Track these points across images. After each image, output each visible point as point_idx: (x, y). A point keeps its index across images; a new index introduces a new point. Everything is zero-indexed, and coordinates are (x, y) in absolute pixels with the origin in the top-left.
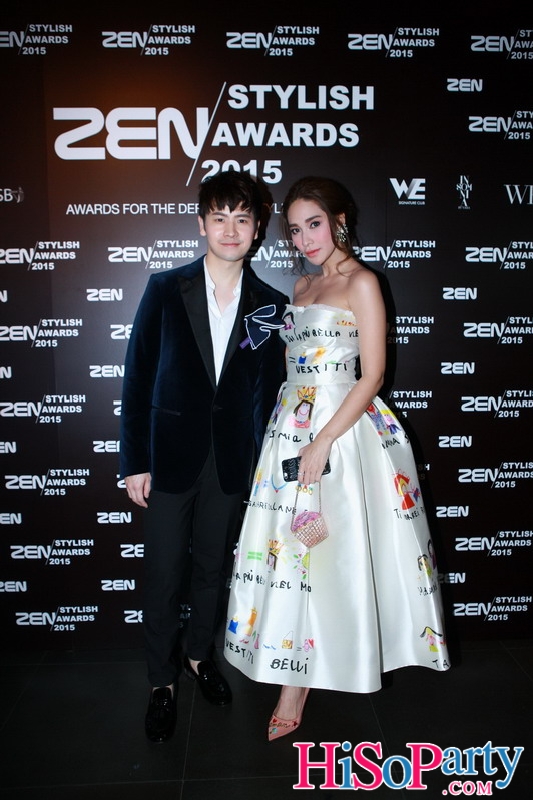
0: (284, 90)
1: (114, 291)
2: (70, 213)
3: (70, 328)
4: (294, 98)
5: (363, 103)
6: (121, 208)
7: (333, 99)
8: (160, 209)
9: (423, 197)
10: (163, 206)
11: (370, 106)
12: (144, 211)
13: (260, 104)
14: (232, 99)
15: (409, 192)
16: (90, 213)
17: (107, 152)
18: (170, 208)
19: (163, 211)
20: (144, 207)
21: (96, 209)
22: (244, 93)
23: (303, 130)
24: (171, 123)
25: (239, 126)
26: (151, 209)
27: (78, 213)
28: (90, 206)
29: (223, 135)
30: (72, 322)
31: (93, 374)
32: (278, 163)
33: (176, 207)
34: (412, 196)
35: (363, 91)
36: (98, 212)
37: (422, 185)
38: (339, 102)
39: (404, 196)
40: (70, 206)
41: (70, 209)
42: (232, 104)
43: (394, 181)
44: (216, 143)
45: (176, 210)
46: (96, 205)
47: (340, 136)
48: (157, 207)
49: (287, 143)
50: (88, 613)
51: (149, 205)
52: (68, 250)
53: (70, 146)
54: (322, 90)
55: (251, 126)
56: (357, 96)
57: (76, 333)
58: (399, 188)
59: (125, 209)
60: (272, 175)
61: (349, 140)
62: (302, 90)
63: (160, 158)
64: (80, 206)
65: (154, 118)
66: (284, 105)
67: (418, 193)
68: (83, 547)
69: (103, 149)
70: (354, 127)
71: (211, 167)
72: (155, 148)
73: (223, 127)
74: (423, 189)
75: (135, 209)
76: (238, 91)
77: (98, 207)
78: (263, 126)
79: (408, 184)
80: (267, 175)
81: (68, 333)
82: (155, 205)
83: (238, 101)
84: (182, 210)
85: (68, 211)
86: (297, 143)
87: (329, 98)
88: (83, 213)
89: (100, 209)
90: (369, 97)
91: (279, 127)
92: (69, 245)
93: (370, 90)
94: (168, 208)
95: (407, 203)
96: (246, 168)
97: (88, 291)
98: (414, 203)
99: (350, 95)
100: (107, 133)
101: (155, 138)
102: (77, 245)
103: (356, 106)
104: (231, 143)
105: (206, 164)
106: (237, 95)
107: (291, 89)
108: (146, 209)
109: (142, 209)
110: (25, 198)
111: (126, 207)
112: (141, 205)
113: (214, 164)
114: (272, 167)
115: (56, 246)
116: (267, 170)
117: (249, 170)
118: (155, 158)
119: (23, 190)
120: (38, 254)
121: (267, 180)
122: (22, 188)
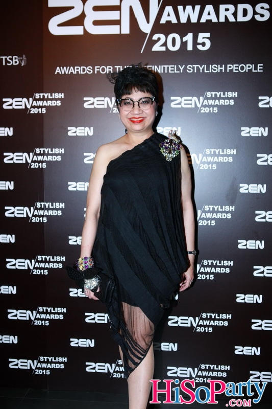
1: (87, 129)
2: (58, 73)
3: (55, 155)
6: (94, 70)
16: (72, 73)
17: (85, 29)
20: (110, 68)
21: (76, 70)
23: (227, 10)
24: (131, 8)
25: (180, 8)
26: (114, 70)
27: (63, 73)
28: (72, 68)
29: (169, 15)
30: (57, 151)
31: (70, 188)
32: (208, 35)
36: (78, 72)
40: (58, 68)
41: (58, 70)
44: (163, 21)
46: (76, 67)
47: (255, 13)
48: (119, 68)
49: (215, 20)
50: (59, 363)
52: (55, 99)
53: (59, 25)
55: (189, 7)
57: (59, 158)
59: (96, 70)
60: (203, 44)
61: (262, 16)
63: (122, 33)
64: (65, 68)
65: (119, 4)
68: (59, 313)
69: (82, 27)
70: (267, 7)
71: (159, 39)
72: (119, 26)
73: (169, 9)
75: (103, 70)
77: (78, 69)
78: (198, 7)
80: (199, 44)
81: (54, 158)
82: (117, 67)
85: (57, 71)
86: (222, 20)
88: (67, 73)
89: (78, 70)
91: (209, 8)
92: (57, 95)
96: (184, 39)
97: (69, 128)
100: (85, 16)
101: (119, 19)
102: (62, 96)
104: (174, 21)
105: (155, 37)
108: (111, 70)
109: (108, 70)
110: (27, 62)
111: (97, 68)
112: (108, 67)
113: (162, 37)
114: (203, 38)
115: (48, 96)
116: (200, 40)
117: (186, 42)
118: (119, 33)
119: (26, 57)
120: (35, 102)
121: (200, 47)
122: (25, 55)
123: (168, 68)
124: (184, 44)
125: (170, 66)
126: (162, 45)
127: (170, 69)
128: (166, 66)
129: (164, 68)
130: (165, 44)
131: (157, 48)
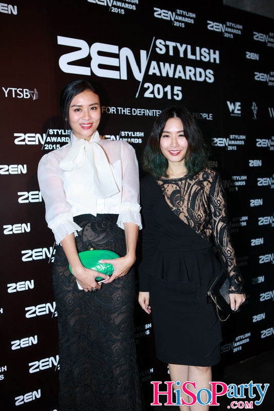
0: (181, 46)
4: (185, 52)
5: (215, 59)
7: (202, 55)
8: (123, 111)
9: (239, 112)
10: (124, 110)
11: (218, 61)
12: (114, 112)
13: (171, 53)
14: (158, 47)
15: (235, 109)
17: (91, 71)
18: (128, 111)
19: (124, 112)
20: (113, 109)
22: (163, 45)
23: (190, 71)
24: (127, 57)
25: (161, 64)
26: (117, 110)
29: (154, 69)
32: (180, 88)
33: (131, 110)
34: (236, 112)
35: (215, 53)
37: (239, 106)
38: (205, 57)
39: (233, 111)
42: (158, 50)
43: (228, 103)
44: (151, 73)
45: (131, 113)
47: (206, 76)
48: (121, 110)
49: (183, 77)
51: (116, 109)
53: (69, 63)
54: (198, 49)
55: (167, 65)
56: (213, 56)
58: (231, 107)
59: (103, 110)
60: (178, 95)
61: (210, 79)
62: (189, 47)
63: (122, 78)
65: (118, 53)
66: (182, 55)
67: (238, 110)
69: (89, 68)
70: (212, 72)
71: (149, 87)
72: (119, 72)
73: (154, 64)
74: (240, 108)
75: (109, 110)
76: (160, 43)
78: (173, 66)
79: (234, 105)
80: (175, 95)
82: (119, 108)
83: (161, 50)
84: (135, 113)
86: (188, 78)
87: (201, 55)
90: (217, 56)
91: (180, 67)
93: (217, 52)
94: (127, 111)
95: (234, 115)
96: (166, 90)
98: (237, 115)
99: (209, 54)
100: (91, 59)
101: (118, 65)
103: (212, 61)
104: (158, 74)
105: (146, 85)
106: (161, 46)
107: (184, 46)
108: (115, 111)
109: (112, 110)
110: (39, 97)
111: (104, 108)
112: (112, 108)
113: (150, 85)
114: (178, 90)
115: (61, 132)
116: (175, 92)
117: (167, 92)
118: (119, 78)
119: (38, 91)
120: (49, 138)
121: (175, 97)
122: (37, 90)
123: (156, 112)
124: (165, 94)
125: (157, 111)
126: (151, 93)
127: (157, 113)
128: (155, 111)
129: (153, 112)
130: (153, 92)
131: (147, 94)
